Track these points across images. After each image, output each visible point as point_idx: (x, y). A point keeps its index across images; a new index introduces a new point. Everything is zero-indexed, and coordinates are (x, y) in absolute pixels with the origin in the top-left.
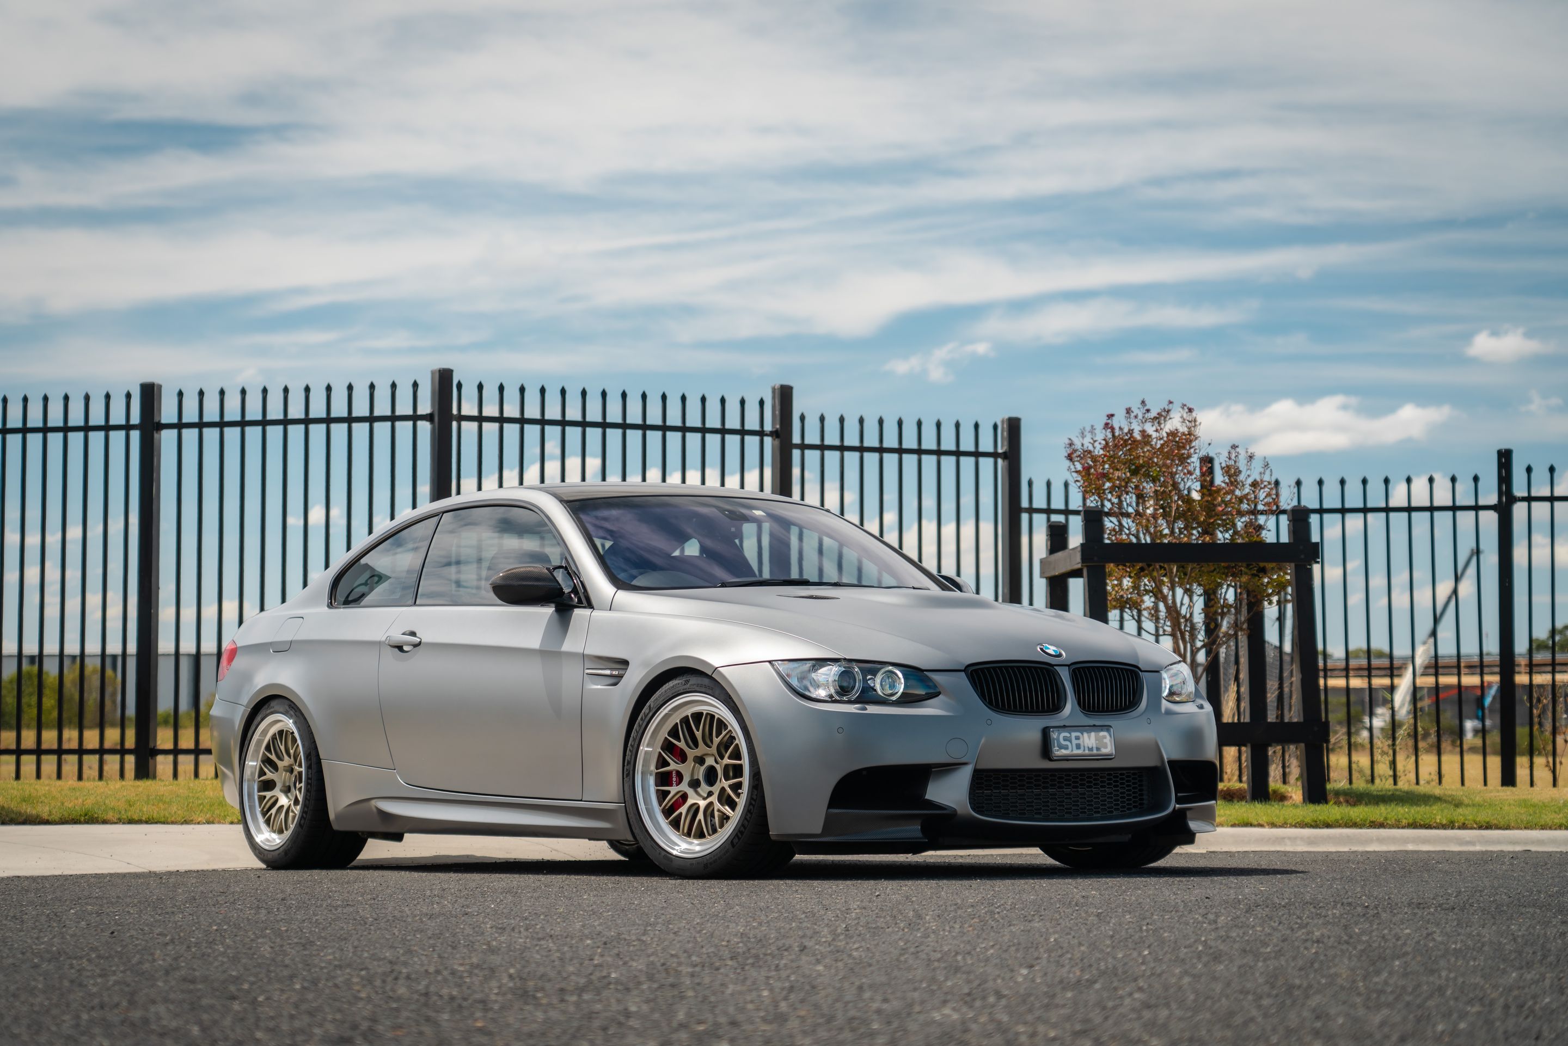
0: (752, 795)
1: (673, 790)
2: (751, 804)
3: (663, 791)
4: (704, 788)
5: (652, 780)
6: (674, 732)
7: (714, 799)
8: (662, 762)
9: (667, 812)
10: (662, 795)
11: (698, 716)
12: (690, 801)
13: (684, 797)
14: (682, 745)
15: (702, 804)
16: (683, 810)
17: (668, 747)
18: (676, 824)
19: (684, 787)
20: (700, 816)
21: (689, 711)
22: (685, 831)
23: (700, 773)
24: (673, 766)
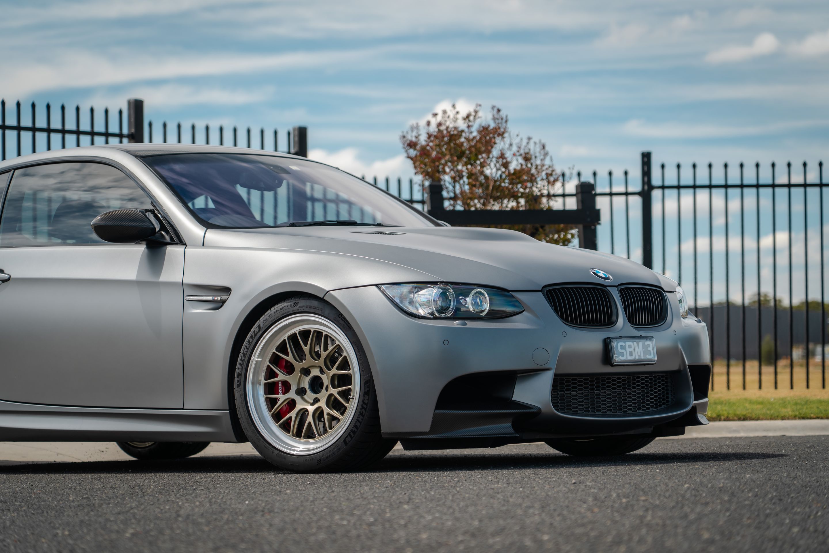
0: (364, 399)
1: (282, 398)
2: (362, 407)
3: (271, 399)
4: (310, 396)
5: (261, 390)
6: (282, 348)
7: (322, 404)
8: (270, 374)
9: (277, 417)
10: (271, 403)
11: (305, 334)
12: (298, 407)
13: (292, 404)
14: (290, 358)
15: (311, 409)
16: (293, 414)
17: (275, 360)
18: (286, 427)
19: (292, 394)
20: (310, 419)
21: (296, 330)
22: (295, 432)
23: (306, 382)
24: (281, 377)
